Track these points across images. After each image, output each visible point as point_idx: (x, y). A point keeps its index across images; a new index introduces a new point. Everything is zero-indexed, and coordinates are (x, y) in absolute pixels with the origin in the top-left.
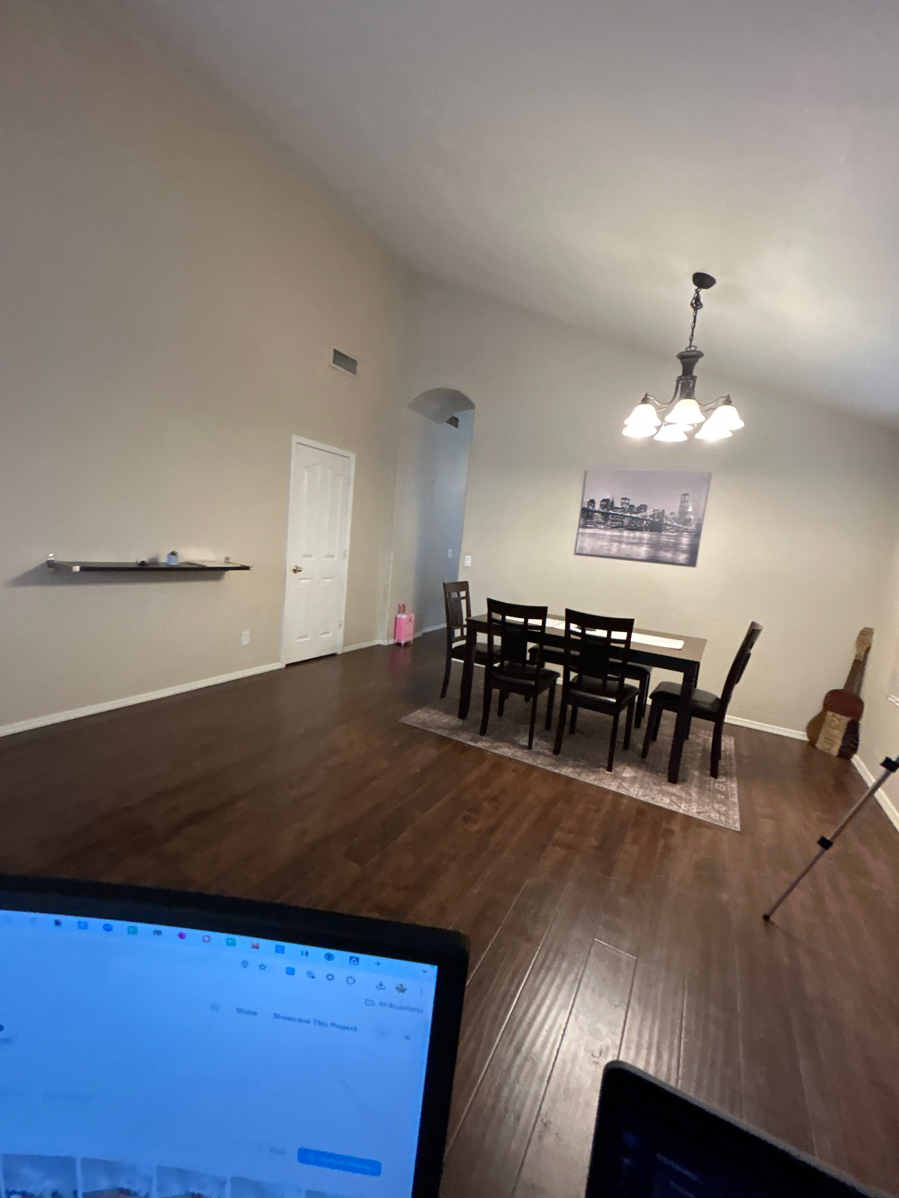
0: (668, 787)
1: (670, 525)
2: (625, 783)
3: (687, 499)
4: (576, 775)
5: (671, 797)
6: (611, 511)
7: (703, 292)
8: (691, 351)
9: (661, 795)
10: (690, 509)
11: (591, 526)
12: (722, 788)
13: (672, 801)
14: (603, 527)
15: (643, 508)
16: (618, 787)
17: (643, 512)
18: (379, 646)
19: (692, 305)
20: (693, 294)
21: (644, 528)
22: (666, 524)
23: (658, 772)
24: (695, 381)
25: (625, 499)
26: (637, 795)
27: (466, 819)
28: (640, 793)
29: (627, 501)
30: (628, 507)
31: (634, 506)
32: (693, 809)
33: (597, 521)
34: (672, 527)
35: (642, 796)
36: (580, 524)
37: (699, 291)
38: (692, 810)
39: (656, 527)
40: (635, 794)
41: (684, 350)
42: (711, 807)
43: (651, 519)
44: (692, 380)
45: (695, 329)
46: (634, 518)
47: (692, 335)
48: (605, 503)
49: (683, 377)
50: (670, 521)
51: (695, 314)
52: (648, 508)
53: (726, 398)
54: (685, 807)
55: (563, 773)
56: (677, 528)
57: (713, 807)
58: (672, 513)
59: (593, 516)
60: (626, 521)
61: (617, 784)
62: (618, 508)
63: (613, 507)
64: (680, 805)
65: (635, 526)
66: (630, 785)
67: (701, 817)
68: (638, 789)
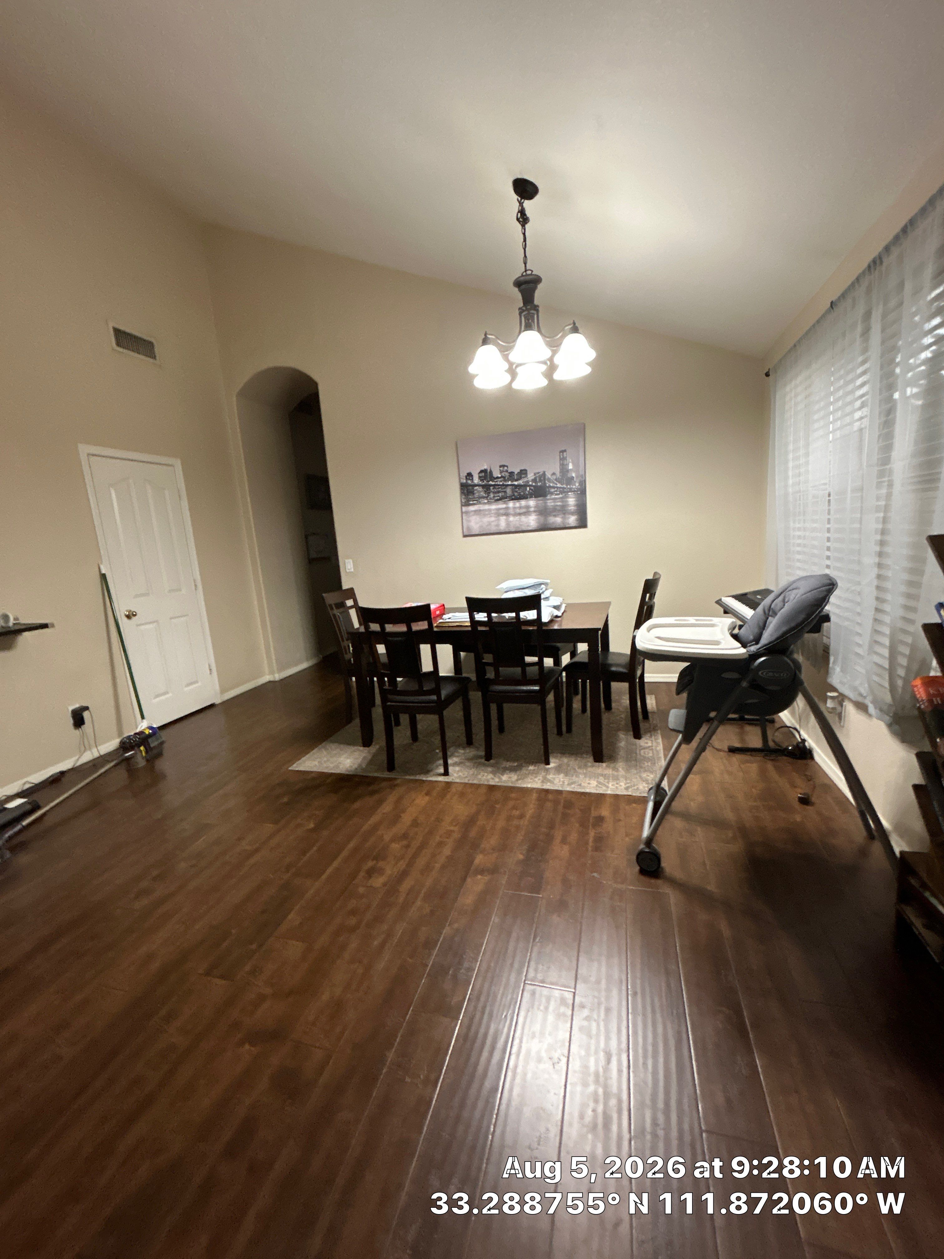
0: (594, 768)
1: (554, 487)
2: (549, 774)
3: (565, 456)
4: (497, 780)
5: (598, 778)
6: (491, 483)
7: (527, 204)
8: (527, 275)
9: (587, 779)
10: (571, 467)
11: (474, 502)
12: (648, 754)
13: (599, 783)
14: (486, 501)
15: (523, 473)
16: (543, 782)
17: (524, 478)
18: (270, 682)
19: (518, 219)
20: (516, 207)
21: (527, 495)
22: (550, 487)
23: (583, 753)
24: (537, 311)
25: (503, 466)
26: (563, 785)
27: (370, 873)
28: (566, 783)
29: (506, 468)
30: (507, 474)
31: (514, 473)
32: (621, 786)
33: (478, 495)
34: (556, 489)
35: (569, 784)
36: (461, 501)
37: (523, 203)
38: (619, 788)
39: (539, 492)
40: (561, 784)
41: (520, 275)
42: (638, 777)
43: (534, 484)
44: (535, 310)
45: (527, 249)
46: (516, 486)
47: (525, 256)
48: (483, 474)
49: (524, 308)
50: (553, 483)
51: (523, 230)
52: (528, 472)
53: (572, 326)
54: (612, 785)
55: (482, 783)
56: (561, 489)
57: (640, 777)
58: (554, 474)
59: (474, 491)
60: (509, 491)
61: (541, 778)
62: (498, 478)
63: (493, 478)
64: (607, 784)
65: (519, 494)
66: (554, 776)
67: (630, 793)
68: (563, 778)
